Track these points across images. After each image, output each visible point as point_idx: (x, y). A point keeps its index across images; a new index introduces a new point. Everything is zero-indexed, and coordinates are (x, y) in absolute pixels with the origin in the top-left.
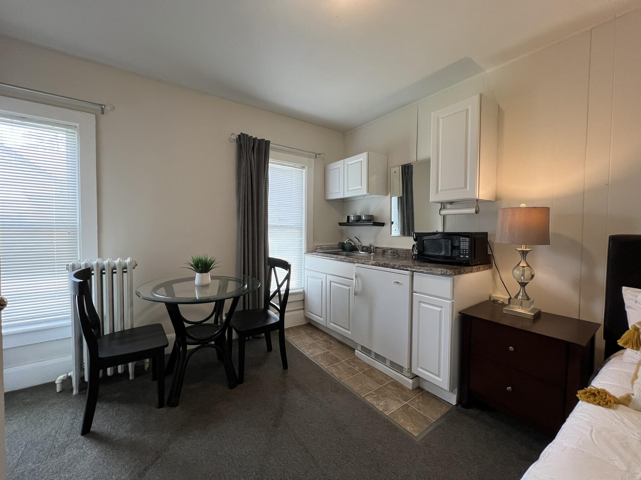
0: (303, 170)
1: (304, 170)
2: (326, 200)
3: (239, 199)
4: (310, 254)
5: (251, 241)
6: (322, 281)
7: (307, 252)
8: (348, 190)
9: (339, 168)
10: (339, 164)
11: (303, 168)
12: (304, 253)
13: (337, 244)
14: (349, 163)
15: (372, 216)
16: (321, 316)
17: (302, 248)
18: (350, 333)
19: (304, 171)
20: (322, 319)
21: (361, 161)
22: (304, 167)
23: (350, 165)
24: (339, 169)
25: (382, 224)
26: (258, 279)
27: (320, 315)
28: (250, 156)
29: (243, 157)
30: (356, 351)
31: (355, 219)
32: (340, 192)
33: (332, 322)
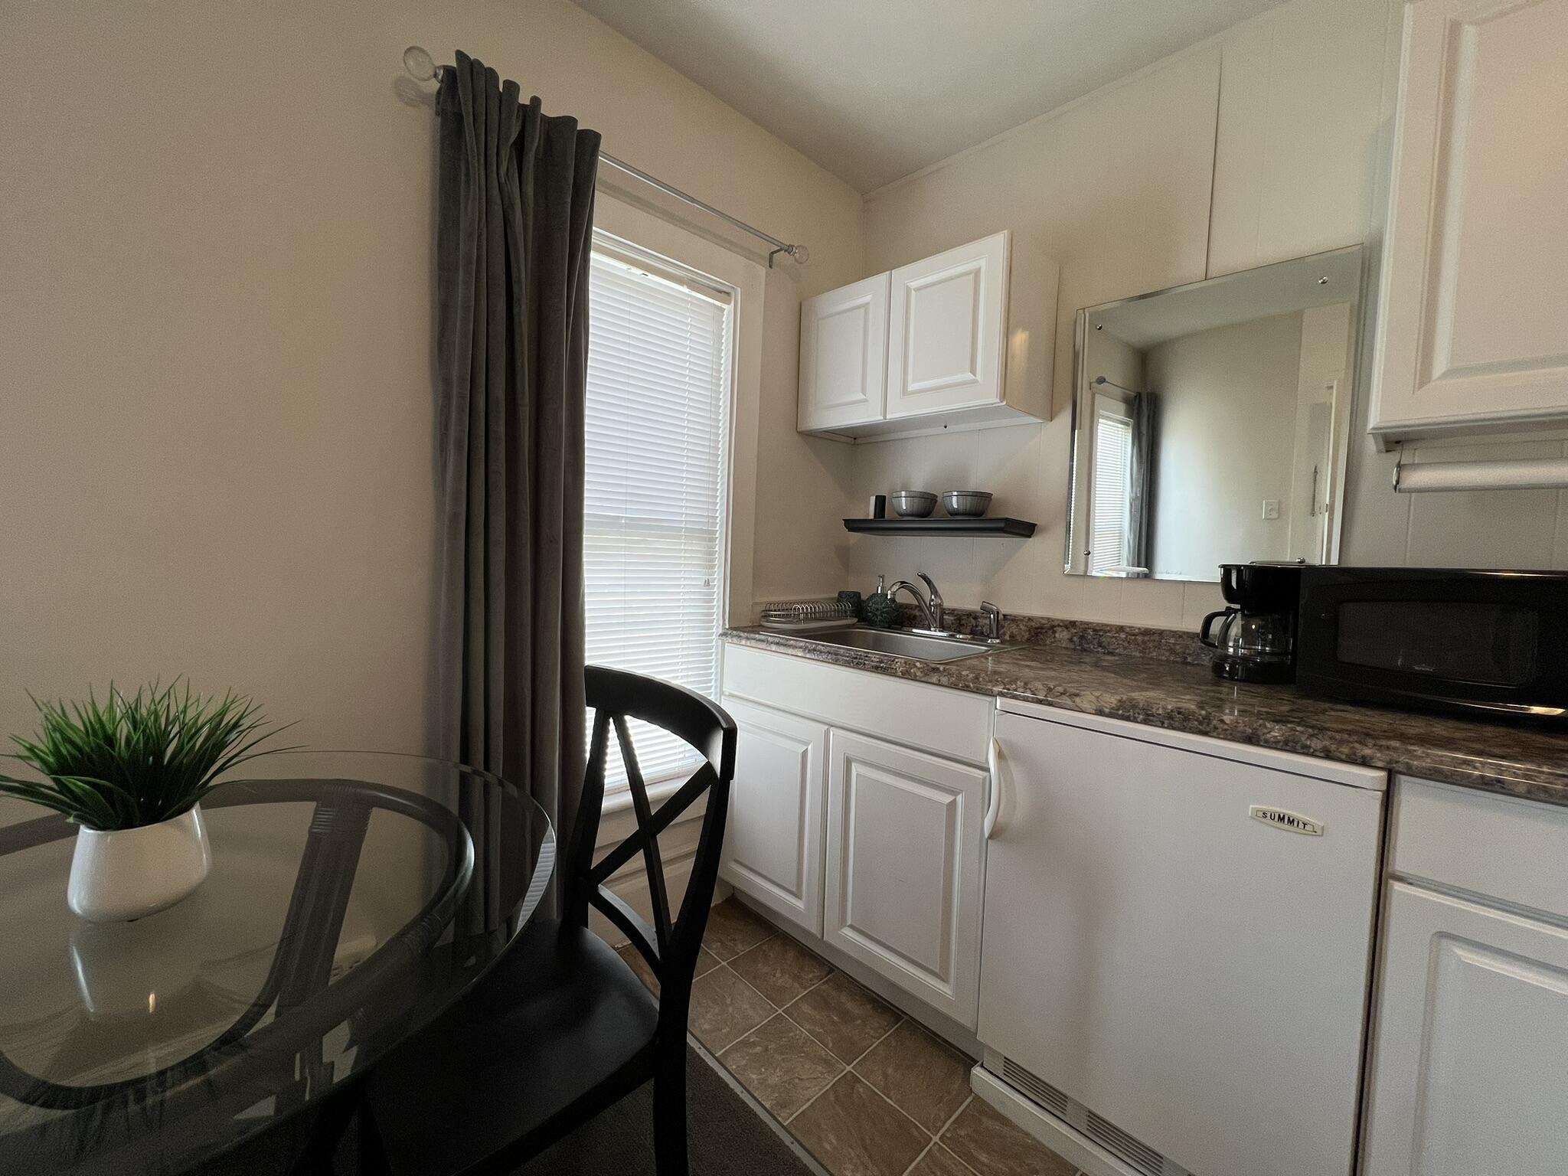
0: (725, 306)
1: (729, 304)
2: (798, 433)
3: (447, 381)
4: (748, 639)
5: (503, 587)
6: (805, 754)
7: (731, 628)
8: (905, 392)
9: (866, 306)
10: (868, 292)
11: (723, 294)
12: (721, 631)
13: (832, 599)
14: (913, 284)
15: (984, 497)
16: (794, 890)
17: (712, 614)
18: (946, 990)
19: (728, 308)
20: (799, 904)
21: (977, 273)
22: (728, 294)
23: (916, 290)
24: (866, 313)
25: (1026, 530)
26: (533, 793)
27: (790, 888)
28: (503, 180)
29: (467, 175)
30: (977, 1071)
31: (917, 505)
32: (865, 401)
33: (851, 927)
